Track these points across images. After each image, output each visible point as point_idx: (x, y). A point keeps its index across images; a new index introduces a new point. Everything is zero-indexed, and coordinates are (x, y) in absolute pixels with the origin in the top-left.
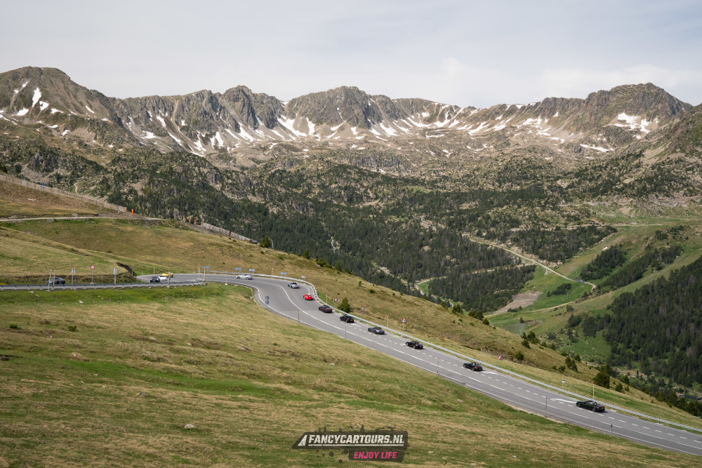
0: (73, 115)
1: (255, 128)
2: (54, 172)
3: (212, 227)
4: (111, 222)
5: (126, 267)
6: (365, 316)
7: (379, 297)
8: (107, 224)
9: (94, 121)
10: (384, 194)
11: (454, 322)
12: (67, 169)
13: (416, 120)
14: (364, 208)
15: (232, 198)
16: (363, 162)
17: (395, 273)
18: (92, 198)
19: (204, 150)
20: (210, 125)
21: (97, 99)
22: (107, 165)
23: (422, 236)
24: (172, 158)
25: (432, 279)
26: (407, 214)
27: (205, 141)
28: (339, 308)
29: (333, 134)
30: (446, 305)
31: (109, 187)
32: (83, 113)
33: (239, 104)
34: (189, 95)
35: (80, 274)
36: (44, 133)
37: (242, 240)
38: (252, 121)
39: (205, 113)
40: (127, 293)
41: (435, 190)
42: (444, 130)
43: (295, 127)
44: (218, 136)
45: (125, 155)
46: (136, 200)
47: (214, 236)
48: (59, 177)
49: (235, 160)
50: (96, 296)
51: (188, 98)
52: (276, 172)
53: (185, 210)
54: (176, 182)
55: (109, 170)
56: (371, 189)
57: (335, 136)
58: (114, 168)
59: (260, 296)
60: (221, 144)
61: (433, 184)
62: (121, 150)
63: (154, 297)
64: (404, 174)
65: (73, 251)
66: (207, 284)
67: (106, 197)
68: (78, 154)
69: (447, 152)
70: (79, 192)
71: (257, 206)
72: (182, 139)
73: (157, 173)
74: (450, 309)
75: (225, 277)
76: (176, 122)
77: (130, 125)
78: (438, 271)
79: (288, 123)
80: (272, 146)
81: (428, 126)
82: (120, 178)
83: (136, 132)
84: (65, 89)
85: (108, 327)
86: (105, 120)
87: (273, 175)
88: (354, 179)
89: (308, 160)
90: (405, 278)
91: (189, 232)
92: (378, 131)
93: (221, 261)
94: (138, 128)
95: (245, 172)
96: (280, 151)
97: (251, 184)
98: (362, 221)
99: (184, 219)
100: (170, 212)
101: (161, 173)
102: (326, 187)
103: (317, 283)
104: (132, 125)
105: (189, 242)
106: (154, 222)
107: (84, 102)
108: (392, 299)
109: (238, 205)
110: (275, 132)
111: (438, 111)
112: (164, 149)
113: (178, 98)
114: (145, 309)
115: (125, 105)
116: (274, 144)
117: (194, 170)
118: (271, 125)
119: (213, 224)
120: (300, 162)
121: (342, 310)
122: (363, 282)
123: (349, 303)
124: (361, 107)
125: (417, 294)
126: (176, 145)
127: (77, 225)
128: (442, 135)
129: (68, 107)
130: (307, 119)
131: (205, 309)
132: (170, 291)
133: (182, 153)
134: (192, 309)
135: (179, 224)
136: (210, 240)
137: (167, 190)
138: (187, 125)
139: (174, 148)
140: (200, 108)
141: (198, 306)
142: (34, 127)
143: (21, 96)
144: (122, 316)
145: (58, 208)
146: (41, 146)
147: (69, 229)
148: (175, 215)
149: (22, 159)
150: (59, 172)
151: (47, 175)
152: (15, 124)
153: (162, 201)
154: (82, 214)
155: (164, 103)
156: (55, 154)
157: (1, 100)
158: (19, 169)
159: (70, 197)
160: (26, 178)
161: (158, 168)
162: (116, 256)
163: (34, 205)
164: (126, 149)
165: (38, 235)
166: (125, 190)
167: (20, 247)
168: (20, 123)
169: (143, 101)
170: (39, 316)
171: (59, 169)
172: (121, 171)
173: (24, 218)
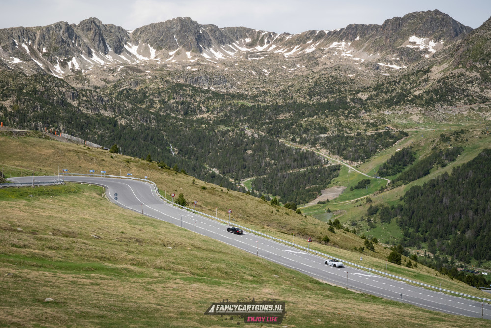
1: (105, 54)
3: (69, 136)
6: (198, 208)
7: (209, 193)
10: (214, 107)
11: (272, 212)
13: (240, 45)
14: (198, 119)
15: (86, 112)
16: (196, 81)
17: (224, 173)
19: (63, 72)
20: (67, 51)
23: (246, 142)
24: (35, 79)
25: (254, 177)
26: (234, 124)
27: (64, 65)
28: (176, 202)
29: (171, 58)
30: (266, 199)
33: (91, 33)
34: (49, 25)
37: (95, 147)
38: (103, 48)
39: (63, 41)
41: (256, 104)
42: (263, 53)
43: (139, 52)
44: (74, 60)
46: (6, 115)
47: (72, 144)
49: (89, 80)
52: (123, 90)
53: (48, 124)
54: (40, 100)
56: (203, 103)
57: (173, 59)
59: (110, 193)
60: (77, 67)
61: (255, 98)
63: (21, 195)
64: (231, 91)
66: (65, 184)
69: (266, 71)
71: (108, 119)
72: (44, 63)
73: (23, 93)
74: (269, 202)
75: (81, 178)
76: (39, 49)
78: (259, 171)
79: (133, 49)
80: (120, 69)
81: (250, 50)
83: (4, 58)
87: (121, 93)
88: (189, 95)
89: (151, 80)
90: (232, 177)
91: (50, 141)
92: (208, 54)
93: (78, 165)
94: (6, 55)
95: (98, 90)
96: (126, 72)
97: (103, 101)
98: (196, 130)
99: (47, 131)
100: (35, 125)
101: (27, 92)
102: (166, 102)
103: (158, 182)
105: (50, 149)
106: (21, 133)
108: (221, 194)
109: (92, 118)
110: (122, 56)
111: (258, 37)
112: (29, 72)
113: (39, 28)
114: (13, 205)
116: (122, 67)
117: (54, 89)
118: (119, 51)
119: (72, 135)
120: (143, 81)
121: (179, 203)
122: (196, 180)
123: (184, 198)
124: (194, 35)
125: (243, 190)
126: (39, 68)
128: (262, 57)
130: (149, 45)
131: (64, 205)
132: (35, 189)
133: (44, 75)
134: (53, 205)
135: (42, 135)
136: (68, 147)
137: (32, 106)
138: (48, 51)
139: (37, 71)
140: (59, 37)
141: (58, 202)
148: (39, 128)
153: (28, 116)
155: (27, 33)
161: (24, 88)
169: (9, 31)
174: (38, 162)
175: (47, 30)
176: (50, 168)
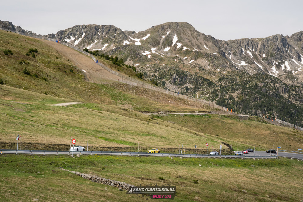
0: (196, 51)
2: (185, 86)
4: (218, 117)
5: (228, 145)
8: (216, 118)
9: (208, 54)
12: (192, 84)
15: (295, 103)
18: (207, 102)
19: (277, 72)
20: (282, 56)
21: (211, 41)
22: (216, 81)
24: (256, 78)
27: (278, 67)
31: (217, 95)
32: (202, 50)
33: (301, 43)
34: (268, 37)
35: (200, 148)
36: (179, 62)
37: (302, 131)
39: (278, 49)
40: (228, 161)
44: (287, 63)
45: (227, 75)
46: (234, 103)
47: (284, 128)
48: (187, 89)
49: (298, 79)
50: (210, 162)
51: (268, 40)
53: (265, 111)
54: (259, 93)
55: (217, 85)
58: (220, 84)
60: (288, 68)
62: (225, 72)
63: (245, 165)
65: (195, 134)
66: (279, 158)
67: (215, 101)
68: (199, 75)
72: (263, 65)
73: (247, 87)
75: (291, 154)
76: (260, 55)
77: (231, 57)
82: (224, 89)
83: (234, 61)
84: (192, 35)
85: (217, 182)
86: (215, 53)
91: (267, 124)
93: (289, 144)
94: (235, 59)
99: (264, 116)
100: (255, 111)
101: (250, 87)
104: (232, 57)
105: (267, 131)
106: (245, 118)
107: (203, 43)
109: (299, 108)
112: (251, 72)
113: (261, 39)
114: (240, 172)
115: (228, 44)
117: (271, 85)
119: (283, 120)
126: (259, 69)
127: (198, 118)
129: (193, 46)
131: (278, 174)
132: (256, 161)
133: (263, 74)
134: (269, 174)
135: (261, 120)
136: (281, 130)
137: (253, 97)
138: (266, 56)
139: (258, 71)
140: (275, 46)
141: (273, 172)
142: (173, 58)
143: (166, 39)
144: (225, 175)
145: (187, 108)
146: (177, 70)
147: (193, 120)
148: (258, 114)
149: (166, 77)
150: (187, 86)
151: (180, 87)
152: (162, 56)
153: (250, 104)
154: (201, 112)
155: (252, 43)
156: (185, 74)
157: (155, 42)
158: (164, 83)
159: (194, 101)
160: (168, 89)
161: (247, 83)
162: (221, 138)
163: (172, 105)
164: (227, 72)
165: (175, 124)
166: (227, 97)
167: (164, 130)
168: (165, 56)
169: (239, 42)
170: (176, 173)
171: (188, 84)
172: (225, 85)
173: (167, 113)
174: (258, 140)
175: (267, 40)
176: (266, 145)
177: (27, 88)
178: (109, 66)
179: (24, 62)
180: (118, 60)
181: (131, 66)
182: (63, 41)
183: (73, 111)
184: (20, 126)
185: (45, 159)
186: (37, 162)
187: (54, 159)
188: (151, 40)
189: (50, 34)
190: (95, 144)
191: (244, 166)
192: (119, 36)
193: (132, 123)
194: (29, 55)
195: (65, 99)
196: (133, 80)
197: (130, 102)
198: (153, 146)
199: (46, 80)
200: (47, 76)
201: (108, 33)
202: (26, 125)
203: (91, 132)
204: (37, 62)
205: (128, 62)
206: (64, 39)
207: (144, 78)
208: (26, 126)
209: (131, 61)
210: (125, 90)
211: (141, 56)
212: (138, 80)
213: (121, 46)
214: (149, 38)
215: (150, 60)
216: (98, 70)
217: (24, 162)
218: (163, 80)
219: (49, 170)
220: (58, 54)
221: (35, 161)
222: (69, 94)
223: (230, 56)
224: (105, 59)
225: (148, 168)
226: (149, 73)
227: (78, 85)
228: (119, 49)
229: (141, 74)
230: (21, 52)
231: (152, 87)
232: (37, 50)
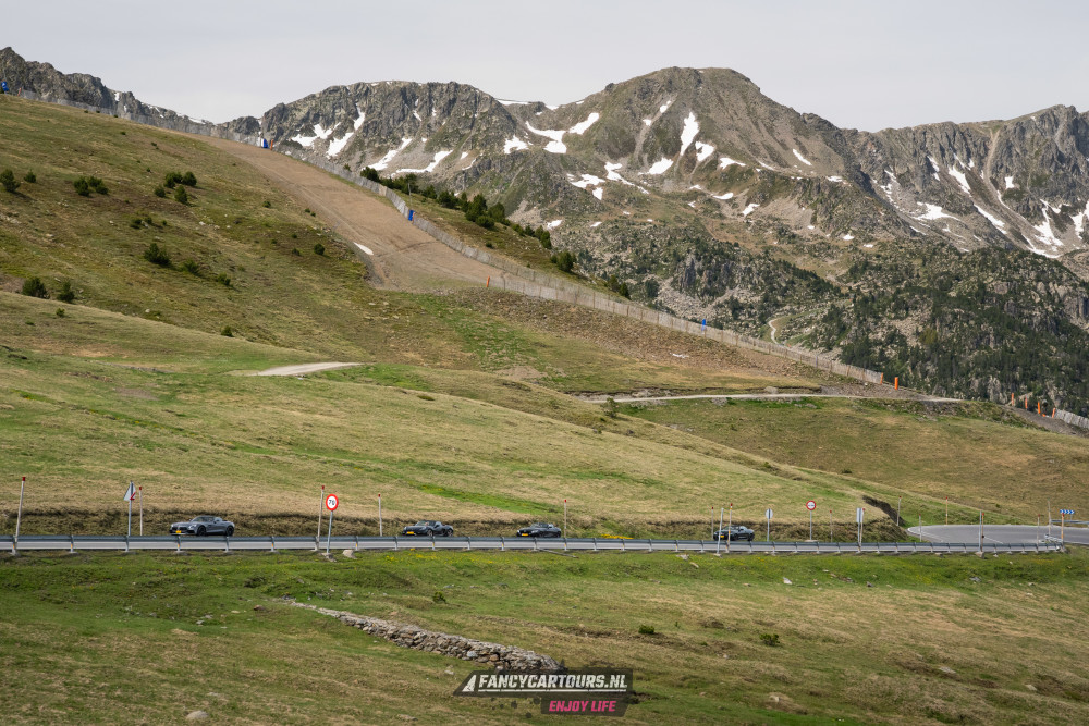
0: (764, 171)
2: (726, 297)
3: (1078, 419)
4: (849, 405)
5: (885, 507)
8: (840, 410)
9: (810, 182)
12: (754, 289)
18: (807, 352)
19: (1059, 243)
20: (1073, 185)
21: (818, 134)
22: (839, 279)
24: (983, 263)
27: (1061, 223)
31: (843, 329)
34: (1024, 117)
35: (784, 520)
36: (706, 212)
39: (1061, 158)
40: (886, 564)
45: (878, 256)
46: (903, 357)
47: (1084, 440)
48: (736, 307)
50: (820, 569)
51: (1022, 126)
53: (1015, 382)
54: (994, 317)
55: (844, 290)
58: (854, 286)
62: (870, 246)
63: (949, 577)
65: (768, 468)
66: (1068, 551)
67: (837, 351)
68: (777, 256)
70: (780, 340)
72: (1006, 219)
73: (949, 297)
76: (994, 182)
77: (890, 191)
82: (869, 307)
83: (902, 206)
84: (749, 114)
85: (847, 640)
86: (834, 179)
91: (1024, 429)
94: (907, 197)
99: (1013, 401)
100: (980, 384)
101: (960, 296)
104: (894, 190)
105: (1025, 452)
106: (945, 407)
107: (789, 141)
112: (965, 243)
113: (998, 125)
114: (929, 603)
115: (879, 145)
117: (1035, 289)
119: (1081, 414)
126: (993, 232)
127: (776, 411)
129: (756, 153)
131: (1066, 609)
132: (985, 563)
133: (1007, 250)
134: (1036, 607)
135: (1003, 413)
136: (1075, 449)
137: (972, 333)
138: (1018, 186)
139: (987, 240)
140: (1049, 147)
141: (1049, 600)
142: (683, 199)
143: (657, 130)
144: (877, 615)
145: (736, 375)
146: (698, 240)
147: (759, 420)
148: (991, 392)
149: (659, 267)
150: (735, 296)
151: (710, 302)
152: (645, 192)
153: (962, 359)
154: (787, 388)
155: (965, 139)
156: (728, 255)
157: (616, 142)
158: (652, 290)
159: (762, 350)
160: (668, 310)
161: (952, 284)
162: (861, 481)
163: (685, 366)
164: (879, 243)
165: (693, 433)
166: (880, 335)
167: (657, 458)
168: (655, 191)
169: (918, 135)
170: (699, 609)
171: (737, 288)
172: (871, 292)
173: (664, 395)
174: (992, 488)
175: (1018, 129)
176: (1022, 505)
177: (159, 314)
178: (454, 231)
179: (150, 222)
180: (486, 206)
181: (535, 229)
182: (286, 143)
183: (329, 393)
184: (137, 450)
185: (228, 568)
186: (202, 580)
187: (260, 566)
188: (602, 135)
189: (241, 119)
190: (406, 509)
191: (944, 582)
192: (488, 122)
193: (540, 431)
194: (167, 195)
195: (299, 351)
196: (541, 279)
197: (532, 359)
198: (616, 514)
199: (227, 283)
200: (232, 269)
201: (449, 113)
202: (160, 446)
203: (393, 469)
204: (194, 219)
205: (524, 216)
206: (290, 135)
207: (582, 271)
208: (157, 452)
209: (532, 211)
210: (511, 314)
211: (570, 192)
212: (559, 279)
213: (495, 157)
214: (595, 126)
215: (602, 207)
216: (414, 246)
217: (155, 579)
218: (650, 276)
219: (244, 607)
220: (268, 192)
221: (191, 574)
222: (310, 332)
223: (889, 186)
224: (437, 206)
225: (600, 595)
226: (597, 252)
227: (343, 302)
228: (489, 168)
229: (568, 255)
230: (138, 186)
231: (612, 303)
232: (196, 176)
